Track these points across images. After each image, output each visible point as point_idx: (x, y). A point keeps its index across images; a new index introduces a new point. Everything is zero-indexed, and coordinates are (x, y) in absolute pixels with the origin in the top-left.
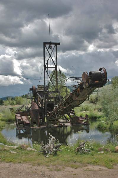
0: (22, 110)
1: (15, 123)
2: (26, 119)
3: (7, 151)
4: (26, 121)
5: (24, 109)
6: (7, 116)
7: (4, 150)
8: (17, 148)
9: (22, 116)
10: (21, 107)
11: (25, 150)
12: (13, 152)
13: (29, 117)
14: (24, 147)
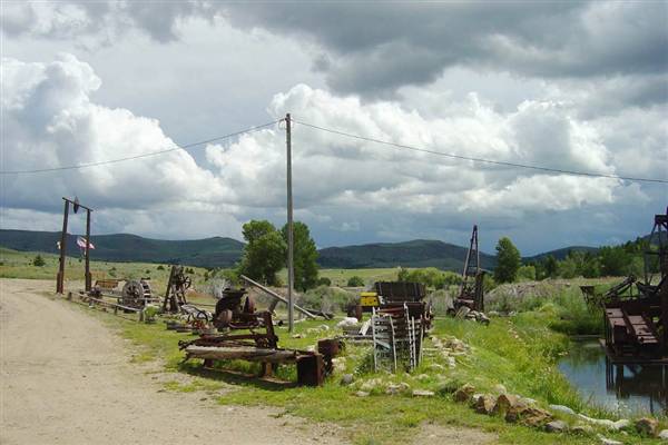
0: (625, 294)
1: (603, 342)
2: (645, 326)
3: (588, 435)
4: (644, 333)
5: (635, 292)
6: (572, 316)
7: (577, 430)
8: (621, 429)
9: (630, 315)
10: (622, 286)
11: (651, 436)
12: (610, 441)
13: (656, 320)
14: (650, 428)
